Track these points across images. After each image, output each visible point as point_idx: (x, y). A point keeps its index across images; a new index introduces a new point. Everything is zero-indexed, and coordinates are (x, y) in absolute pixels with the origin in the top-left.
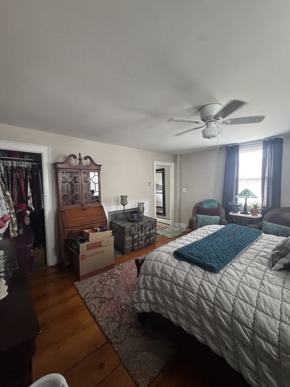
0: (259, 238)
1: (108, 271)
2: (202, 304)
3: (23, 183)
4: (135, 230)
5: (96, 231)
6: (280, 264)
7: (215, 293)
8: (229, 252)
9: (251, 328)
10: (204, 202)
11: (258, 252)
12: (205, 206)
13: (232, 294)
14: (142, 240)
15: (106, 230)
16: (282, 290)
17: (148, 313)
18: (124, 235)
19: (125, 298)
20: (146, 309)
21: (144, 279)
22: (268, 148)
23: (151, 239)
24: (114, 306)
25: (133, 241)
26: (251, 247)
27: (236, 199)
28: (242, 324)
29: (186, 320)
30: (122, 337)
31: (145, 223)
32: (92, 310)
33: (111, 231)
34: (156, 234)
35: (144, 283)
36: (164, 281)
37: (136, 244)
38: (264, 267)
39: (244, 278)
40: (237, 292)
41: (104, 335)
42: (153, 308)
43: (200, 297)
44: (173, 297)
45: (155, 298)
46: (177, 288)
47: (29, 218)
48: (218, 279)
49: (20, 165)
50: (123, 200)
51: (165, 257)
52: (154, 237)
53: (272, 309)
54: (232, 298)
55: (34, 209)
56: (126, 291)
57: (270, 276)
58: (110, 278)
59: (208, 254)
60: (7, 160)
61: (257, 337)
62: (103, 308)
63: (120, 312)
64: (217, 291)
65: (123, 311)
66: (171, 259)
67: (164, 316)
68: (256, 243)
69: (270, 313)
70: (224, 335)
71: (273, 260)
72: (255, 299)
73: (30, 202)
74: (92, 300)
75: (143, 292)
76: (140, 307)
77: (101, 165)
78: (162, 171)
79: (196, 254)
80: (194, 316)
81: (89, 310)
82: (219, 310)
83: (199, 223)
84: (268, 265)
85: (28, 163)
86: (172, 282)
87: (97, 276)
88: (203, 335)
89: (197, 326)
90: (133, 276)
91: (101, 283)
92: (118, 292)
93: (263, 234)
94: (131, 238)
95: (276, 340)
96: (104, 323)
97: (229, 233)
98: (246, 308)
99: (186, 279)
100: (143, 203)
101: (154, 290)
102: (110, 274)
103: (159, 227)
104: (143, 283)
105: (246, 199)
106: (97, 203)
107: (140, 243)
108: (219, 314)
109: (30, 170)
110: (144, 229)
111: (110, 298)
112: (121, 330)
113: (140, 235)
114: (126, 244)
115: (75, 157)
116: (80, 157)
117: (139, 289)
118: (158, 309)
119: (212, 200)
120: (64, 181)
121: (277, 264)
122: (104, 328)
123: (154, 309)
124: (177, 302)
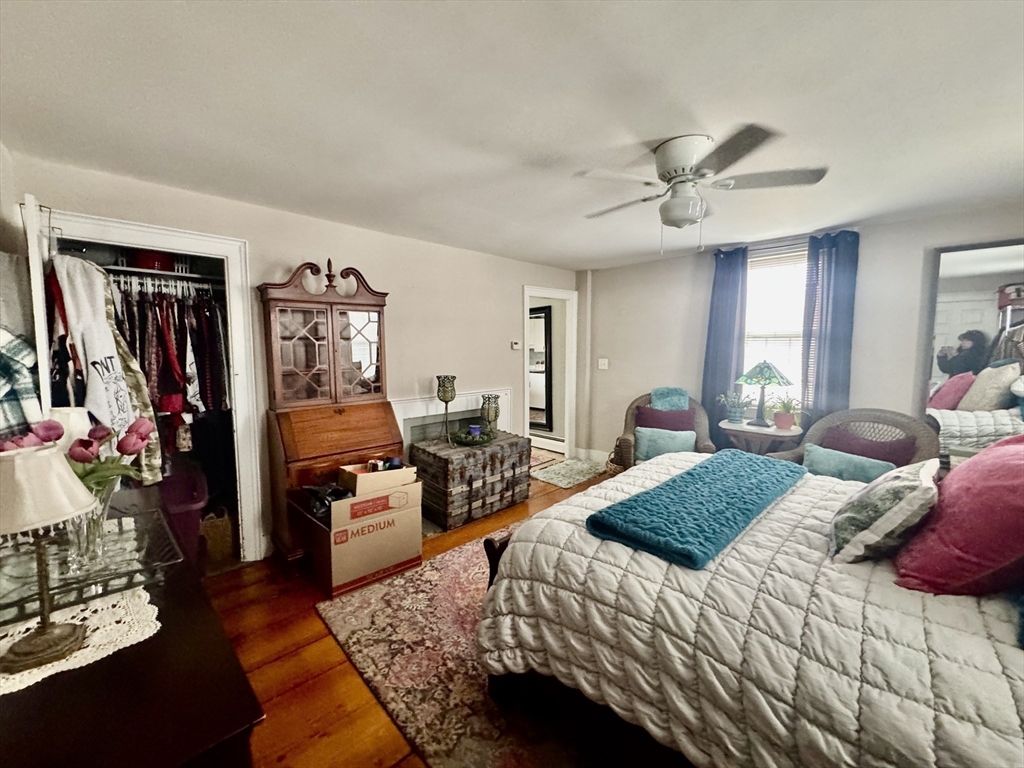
0: (798, 484)
1: (408, 574)
2: (665, 648)
3: (173, 337)
4: (475, 466)
5: (375, 468)
6: (855, 546)
7: (696, 617)
8: (728, 519)
9: (791, 702)
10: (656, 394)
11: (800, 518)
12: (659, 405)
13: (741, 619)
14: (493, 494)
15: (399, 467)
16: (864, 607)
17: (520, 675)
18: (446, 480)
19: (455, 642)
20: (515, 664)
21: (510, 589)
22: (821, 258)
23: (517, 489)
24: (425, 663)
25: (471, 496)
26: (782, 506)
27: (738, 388)
28: (768, 691)
29: (621, 688)
30: (451, 739)
31: (502, 447)
32: (370, 673)
33: (415, 469)
34: (529, 476)
35: (511, 597)
36: (563, 593)
37: (477, 504)
38: (816, 555)
39: (768, 580)
40: (752, 616)
41: (405, 735)
42: (535, 661)
43: (659, 631)
44: (587, 632)
45: (539, 637)
46: (598, 610)
47: (189, 435)
48: (704, 585)
49: (164, 290)
50: (445, 387)
51: (564, 531)
52: (524, 486)
53: (840, 652)
54: (742, 630)
55: (204, 410)
56: (455, 622)
57: (833, 575)
58: (411, 590)
59: (676, 523)
60: (126, 274)
61: (804, 722)
62: (397, 668)
63: (442, 678)
64: (701, 615)
65: (450, 674)
66: (580, 537)
67: (563, 680)
68: (792, 497)
69: (835, 665)
70: (720, 720)
71: (837, 537)
72: (797, 631)
73: (193, 389)
74: (366, 647)
75: (507, 621)
76: (500, 660)
77: (387, 294)
78: (544, 312)
79: (644, 523)
80: (643, 677)
81: (361, 674)
82: (709, 662)
83: (643, 448)
84: (825, 550)
85: (185, 284)
86: (586, 594)
87: (377, 585)
88: (665, 725)
89: (651, 704)
90: (473, 587)
91: (388, 604)
92: (434, 627)
93: (809, 475)
94: (465, 488)
95: (852, 726)
96: (403, 706)
97: (725, 472)
98: (778, 651)
99: (621, 587)
100: (497, 397)
101: (537, 616)
102: (412, 581)
103: (536, 459)
104: (506, 601)
105: (763, 388)
106: (373, 395)
107: (489, 500)
108: (708, 668)
109: (191, 302)
110: (498, 465)
111: (415, 643)
112: (447, 721)
113: (490, 480)
114: (453, 502)
115: (315, 269)
116: (330, 270)
117: (497, 614)
118: (548, 666)
119: (676, 390)
120: (287, 334)
121: (847, 547)
122: (402, 717)
123: (535, 666)
124: (597, 646)
